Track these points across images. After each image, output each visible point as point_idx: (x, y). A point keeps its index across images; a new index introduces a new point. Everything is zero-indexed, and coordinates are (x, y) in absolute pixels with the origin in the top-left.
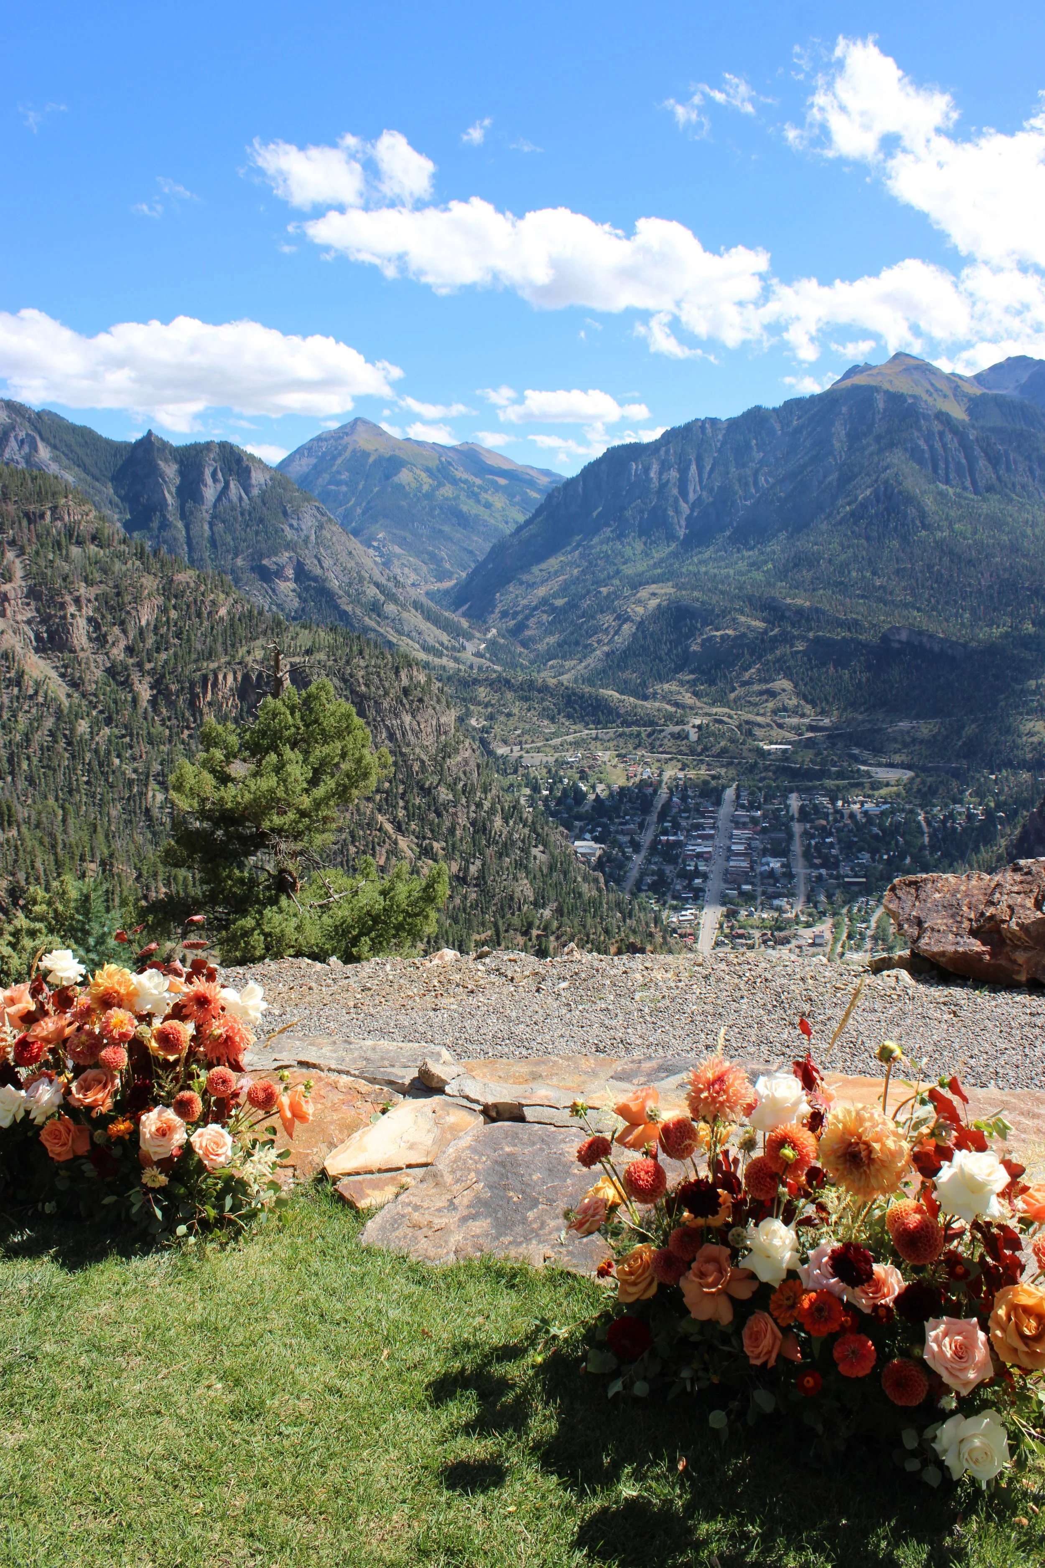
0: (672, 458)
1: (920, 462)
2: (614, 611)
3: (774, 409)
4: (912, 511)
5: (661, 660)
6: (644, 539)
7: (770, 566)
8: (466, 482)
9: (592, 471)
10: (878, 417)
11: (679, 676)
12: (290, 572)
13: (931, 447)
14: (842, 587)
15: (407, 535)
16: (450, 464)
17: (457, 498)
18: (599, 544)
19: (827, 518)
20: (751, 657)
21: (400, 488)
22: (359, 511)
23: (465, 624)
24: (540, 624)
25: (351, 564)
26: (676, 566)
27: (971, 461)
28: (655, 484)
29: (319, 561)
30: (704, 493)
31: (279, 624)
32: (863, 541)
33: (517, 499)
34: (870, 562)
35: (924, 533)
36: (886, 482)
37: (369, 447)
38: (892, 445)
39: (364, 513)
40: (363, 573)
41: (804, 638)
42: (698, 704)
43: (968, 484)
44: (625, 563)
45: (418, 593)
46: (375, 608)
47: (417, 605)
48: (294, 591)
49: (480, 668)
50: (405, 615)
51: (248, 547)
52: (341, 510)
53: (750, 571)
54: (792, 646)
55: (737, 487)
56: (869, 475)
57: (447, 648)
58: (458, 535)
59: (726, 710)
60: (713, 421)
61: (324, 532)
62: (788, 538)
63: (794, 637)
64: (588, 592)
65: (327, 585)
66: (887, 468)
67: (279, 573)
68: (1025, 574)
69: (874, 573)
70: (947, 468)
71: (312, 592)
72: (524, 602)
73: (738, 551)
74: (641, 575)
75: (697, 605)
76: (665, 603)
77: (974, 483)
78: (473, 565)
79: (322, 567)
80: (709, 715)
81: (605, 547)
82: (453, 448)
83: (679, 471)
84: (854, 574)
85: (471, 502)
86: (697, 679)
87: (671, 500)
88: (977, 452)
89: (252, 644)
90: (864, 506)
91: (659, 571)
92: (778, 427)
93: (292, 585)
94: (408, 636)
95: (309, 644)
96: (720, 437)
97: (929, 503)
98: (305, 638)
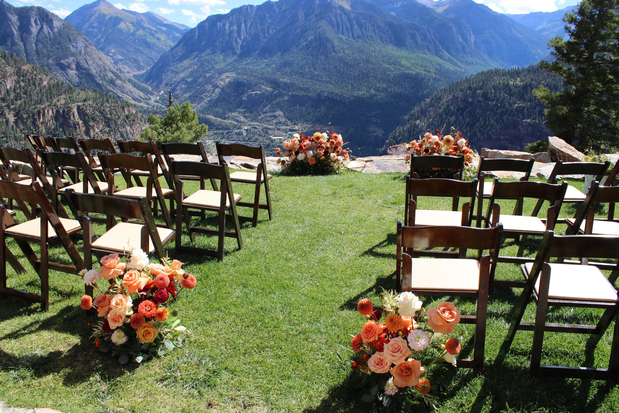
0: (235, 21)
1: (333, 25)
2: (212, 83)
3: (276, 2)
4: (329, 45)
5: (231, 103)
6: (223, 54)
7: (274, 66)
8: (149, 29)
9: (201, 25)
10: (316, 7)
11: (238, 110)
12: (74, 66)
13: (337, 20)
14: (302, 75)
15: (124, 51)
16: (141, 21)
17: (145, 35)
18: (205, 56)
19: (296, 47)
20: (267, 102)
21: (120, 30)
22: (103, 40)
23: (150, 89)
24: (181, 89)
25: (101, 63)
26: (236, 65)
27: (352, 26)
28: (228, 32)
29: (86, 61)
30: (248, 36)
31: (71, 89)
32: (310, 57)
33: (171, 36)
34: (313, 64)
35: (334, 54)
36: (319, 33)
37: (106, 12)
38: (322, 18)
39: (105, 41)
40: (106, 67)
41: (288, 95)
42: (246, 121)
43: (350, 35)
44: (216, 64)
45: (130, 76)
46: (112, 82)
47: (130, 81)
48: (76, 74)
49: (157, 107)
50: (125, 85)
51: (54, 55)
52: (95, 40)
53: (266, 68)
54: (283, 98)
55: (261, 33)
56: (313, 30)
57: (143, 99)
58: (146, 51)
59: (257, 123)
60: (251, 6)
61: (88, 49)
62: (281, 55)
63: (284, 94)
64: (201, 76)
65: (90, 72)
66: (320, 28)
67: (69, 66)
68: (371, 71)
69: (315, 69)
70: (343, 29)
71: (84, 75)
72: (175, 80)
73: (261, 59)
74: (222, 69)
75: (245, 81)
76: (232, 80)
77: (353, 34)
78: (153, 64)
79: (88, 64)
80: (251, 125)
81: (207, 57)
82: (143, 14)
83: (237, 26)
84: (307, 69)
85: (151, 37)
86: (246, 111)
87: (234, 38)
88: (354, 22)
89: (60, 97)
90: (310, 42)
91: (230, 67)
92: (277, 9)
93: (75, 72)
94: (126, 94)
95: (85, 97)
96: (254, 13)
97: (336, 42)
98: (83, 95)
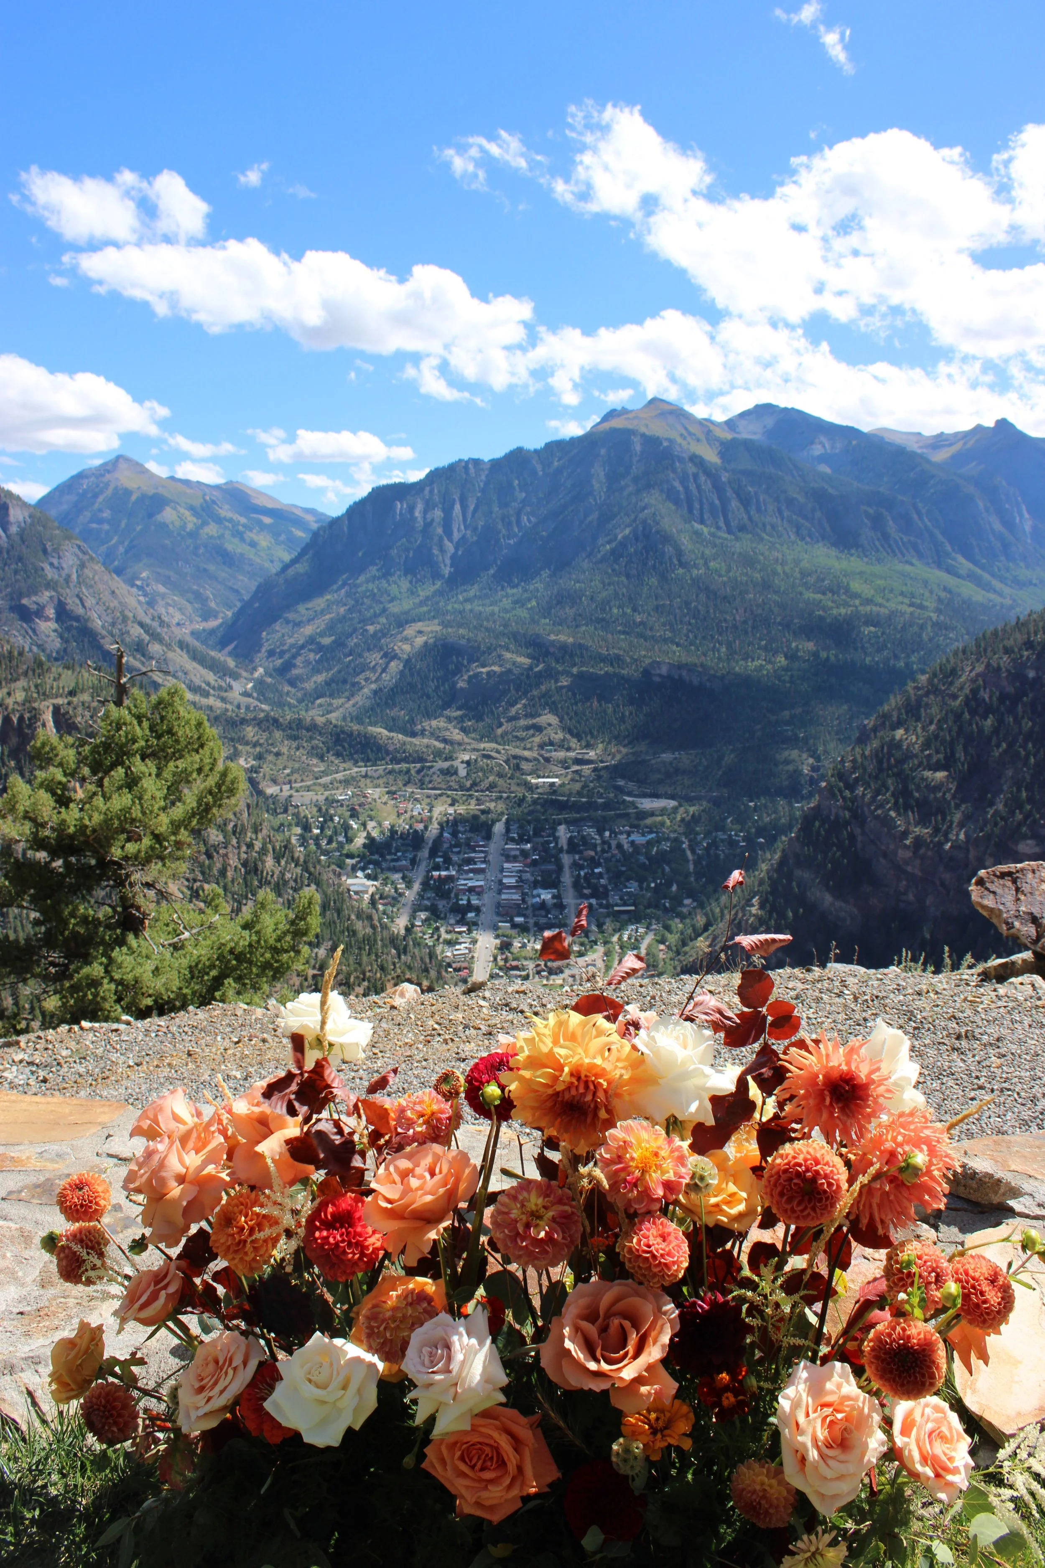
0: (436, 498)
1: (677, 502)
2: (381, 649)
3: (536, 451)
4: (669, 550)
5: (429, 697)
6: (409, 577)
7: (534, 603)
8: (230, 520)
9: (357, 510)
10: (635, 459)
11: (447, 712)
12: (51, 612)
13: (686, 489)
14: (604, 623)
15: (171, 573)
16: (214, 502)
17: (221, 537)
18: (365, 582)
19: (588, 556)
20: (517, 691)
21: (164, 526)
22: (121, 549)
23: (231, 663)
24: (307, 662)
25: (114, 603)
26: (442, 604)
27: (724, 502)
28: (420, 523)
29: (81, 600)
30: (469, 532)
31: (40, 664)
32: (623, 579)
33: (283, 537)
34: (630, 599)
35: (681, 571)
36: (644, 522)
37: (132, 485)
38: (648, 486)
39: (126, 552)
40: (127, 613)
41: (568, 673)
42: (466, 740)
43: (722, 524)
44: (391, 601)
45: (184, 633)
46: (140, 648)
47: (182, 645)
48: (55, 631)
49: (248, 708)
50: (170, 655)
51: (7, 586)
52: (103, 549)
53: (514, 609)
54: (557, 681)
55: (500, 526)
56: (628, 515)
57: (214, 688)
58: (224, 575)
59: (494, 745)
60: (477, 462)
61: (86, 571)
62: (550, 576)
63: (558, 672)
64: (355, 630)
65: (90, 625)
66: (645, 508)
67: (39, 613)
68: (776, 610)
69: (635, 610)
70: (701, 509)
71: (74, 632)
72: (291, 641)
73: (503, 588)
74: (407, 613)
75: (463, 642)
76: (431, 641)
77: (727, 524)
78: (239, 604)
79: (84, 606)
80: (478, 750)
81: (370, 586)
82: (217, 487)
83: (444, 510)
84: (615, 611)
85: (236, 541)
86: (465, 715)
87: (436, 539)
88: (729, 493)
89: (13, 685)
90: (623, 544)
91: (425, 609)
92: (539, 468)
93: (53, 625)
94: (174, 676)
95: (72, 685)
96: (483, 477)
97: (686, 542)
98: (68, 679)
